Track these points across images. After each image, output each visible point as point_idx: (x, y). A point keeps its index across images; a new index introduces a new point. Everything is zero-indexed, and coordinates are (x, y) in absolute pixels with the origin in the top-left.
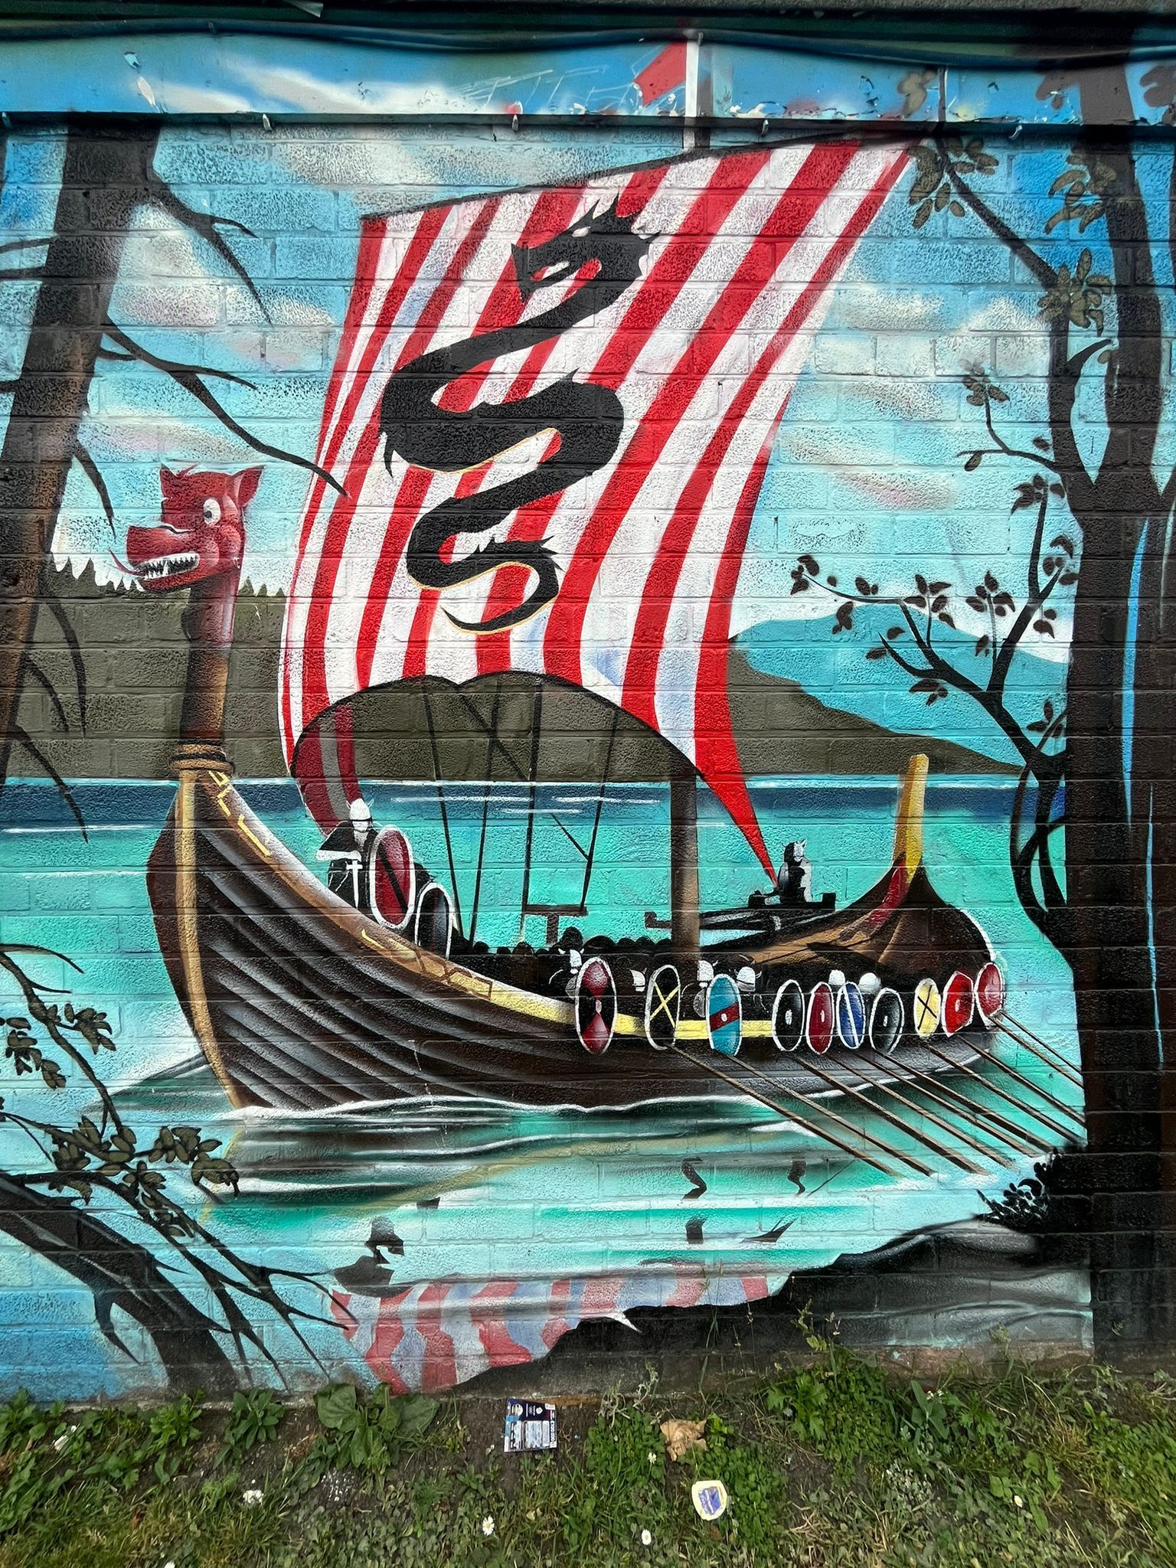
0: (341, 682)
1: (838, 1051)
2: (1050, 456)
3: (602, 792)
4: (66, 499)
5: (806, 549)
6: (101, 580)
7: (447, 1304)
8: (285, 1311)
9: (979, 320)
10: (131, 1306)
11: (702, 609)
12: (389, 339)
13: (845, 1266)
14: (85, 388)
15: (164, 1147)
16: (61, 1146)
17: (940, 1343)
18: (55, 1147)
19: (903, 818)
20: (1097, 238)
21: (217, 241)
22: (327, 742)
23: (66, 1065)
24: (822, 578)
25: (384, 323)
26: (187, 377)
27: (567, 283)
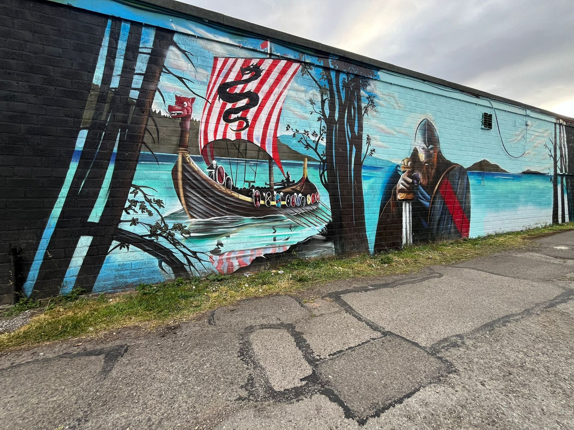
0: (211, 138)
1: (296, 207)
2: (322, 114)
3: (257, 161)
4: (155, 98)
5: (288, 124)
6: (162, 114)
7: (232, 256)
8: (200, 260)
9: (311, 92)
10: (166, 262)
11: (273, 132)
12: (219, 79)
13: (299, 243)
14: (159, 78)
15: (175, 228)
16: (152, 228)
17: (313, 256)
18: (150, 229)
19: (304, 168)
20: (326, 82)
21: (186, 55)
22: (208, 149)
23: (153, 211)
24: (291, 129)
25: (218, 76)
26: (180, 79)
27: (250, 75)
